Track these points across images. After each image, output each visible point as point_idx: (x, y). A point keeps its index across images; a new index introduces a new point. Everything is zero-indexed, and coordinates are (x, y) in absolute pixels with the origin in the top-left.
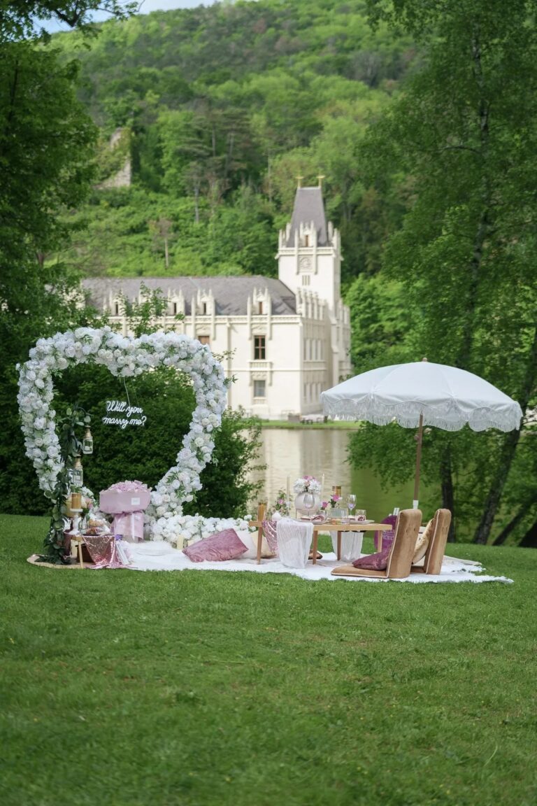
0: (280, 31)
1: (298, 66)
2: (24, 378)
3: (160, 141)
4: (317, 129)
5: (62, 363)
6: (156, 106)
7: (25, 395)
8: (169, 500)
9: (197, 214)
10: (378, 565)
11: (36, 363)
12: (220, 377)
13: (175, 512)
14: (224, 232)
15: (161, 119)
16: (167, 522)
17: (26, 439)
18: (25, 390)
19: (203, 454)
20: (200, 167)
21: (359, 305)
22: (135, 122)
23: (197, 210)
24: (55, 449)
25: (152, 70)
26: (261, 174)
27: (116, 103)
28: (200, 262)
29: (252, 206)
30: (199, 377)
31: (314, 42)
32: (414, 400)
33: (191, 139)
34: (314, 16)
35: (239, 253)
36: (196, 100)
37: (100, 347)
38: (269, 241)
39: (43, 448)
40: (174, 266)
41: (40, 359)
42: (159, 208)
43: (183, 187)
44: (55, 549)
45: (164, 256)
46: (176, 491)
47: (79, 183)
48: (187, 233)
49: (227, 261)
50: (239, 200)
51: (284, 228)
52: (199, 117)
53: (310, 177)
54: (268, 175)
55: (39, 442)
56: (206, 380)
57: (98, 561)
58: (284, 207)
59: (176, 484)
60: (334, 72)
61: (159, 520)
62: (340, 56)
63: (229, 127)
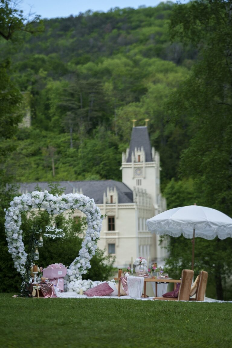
0: (121, 31)
1: (132, 52)
2: (8, 215)
3: (48, 99)
4: (144, 91)
5: (25, 208)
6: (45, 78)
7: (8, 223)
8: (76, 273)
9: (72, 144)
10: (174, 295)
11: (14, 208)
12: (99, 214)
13: (78, 279)
14: (88, 154)
15: (49, 86)
16: (75, 283)
17: (8, 244)
18: (8, 221)
19: (91, 251)
20: (73, 115)
21: (172, 197)
22: (32, 88)
23: (71, 141)
24: (22, 248)
25: (41, 56)
26: (111, 119)
27: (20, 77)
28: (73, 173)
29: (105, 138)
30: (89, 214)
31: (142, 37)
32: (190, 222)
33: (67, 98)
34: (141, 21)
35: (97, 167)
36: (69, 74)
37: (43, 201)
38: (116, 159)
39: (17, 248)
40: (58, 175)
41: (15, 206)
42: (48, 140)
43: (63, 127)
44: (25, 291)
45: (51, 169)
46: (79, 268)
47: (12, 125)
48: (66, 155)
49: (90, 172)
50: (97, 135)
51: (125, 152)
52: (72, 85)
53: (140, 120)
54: (115, 120)
55: (15, 245)
56: (92, 215)
57: (46, 295)
58: (125, 138)
59: (79, 265)
60: (154, 56)
61: (71, 283)
62: (158, 46)
63: (90, 91)
